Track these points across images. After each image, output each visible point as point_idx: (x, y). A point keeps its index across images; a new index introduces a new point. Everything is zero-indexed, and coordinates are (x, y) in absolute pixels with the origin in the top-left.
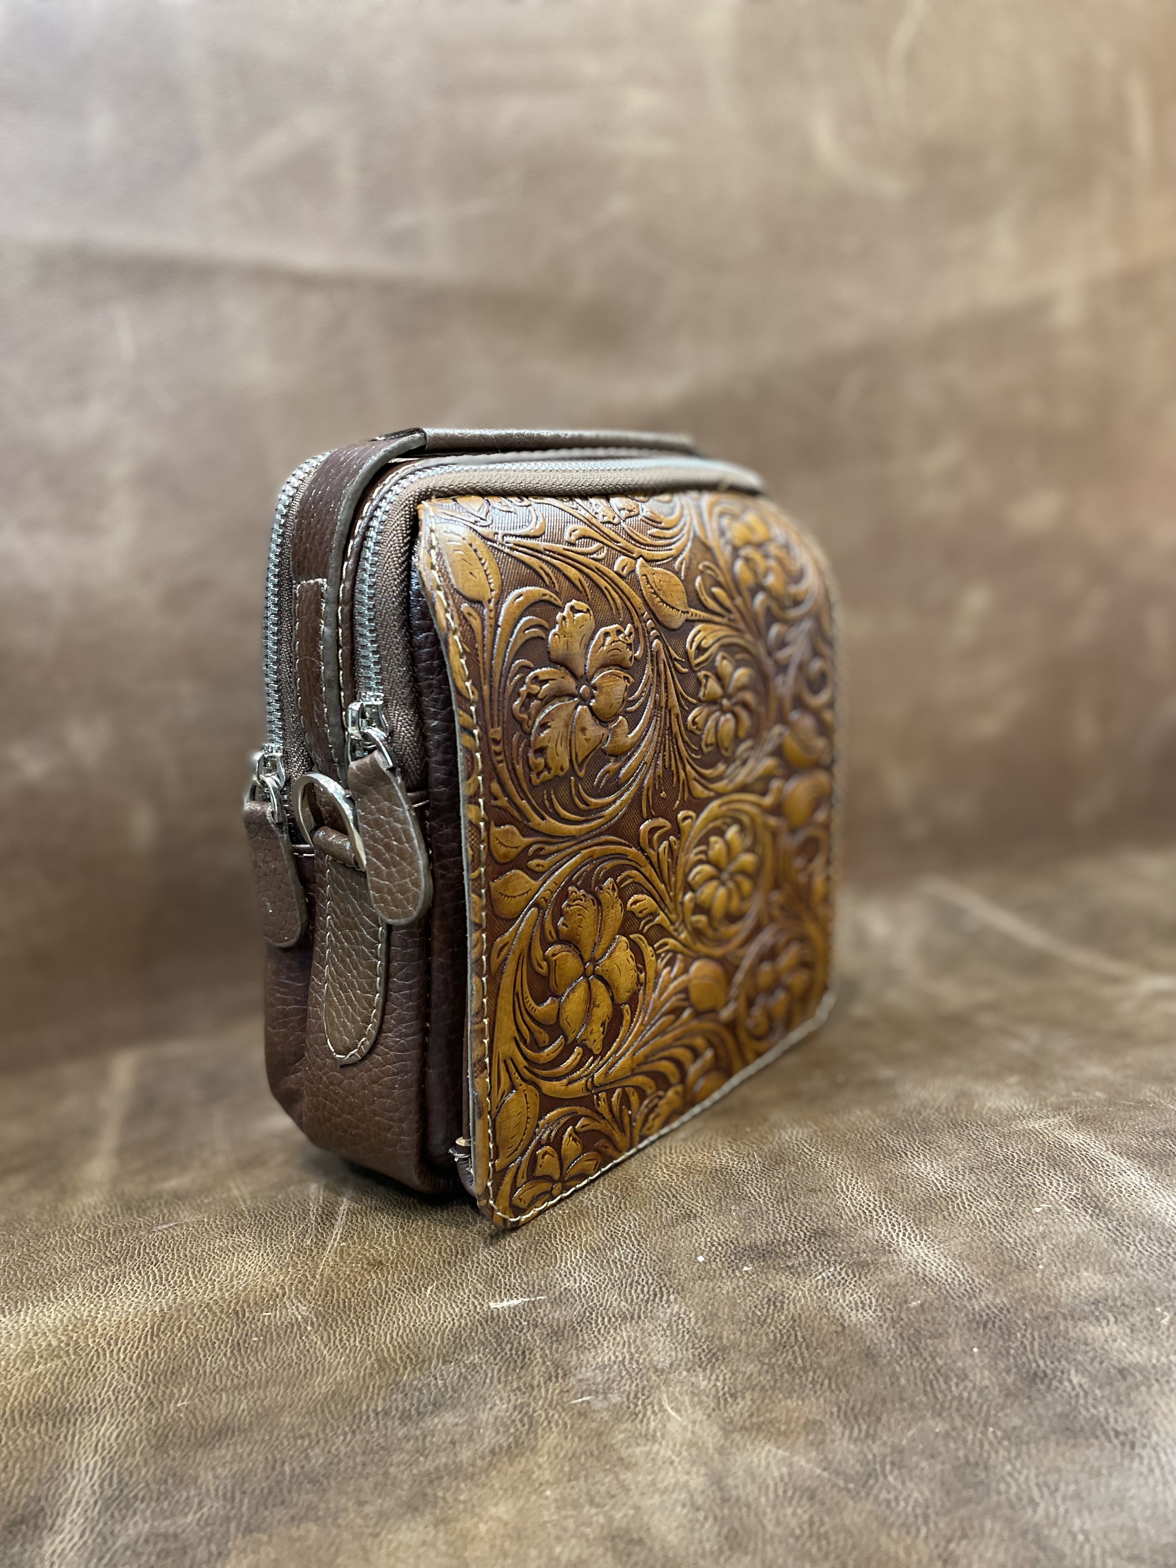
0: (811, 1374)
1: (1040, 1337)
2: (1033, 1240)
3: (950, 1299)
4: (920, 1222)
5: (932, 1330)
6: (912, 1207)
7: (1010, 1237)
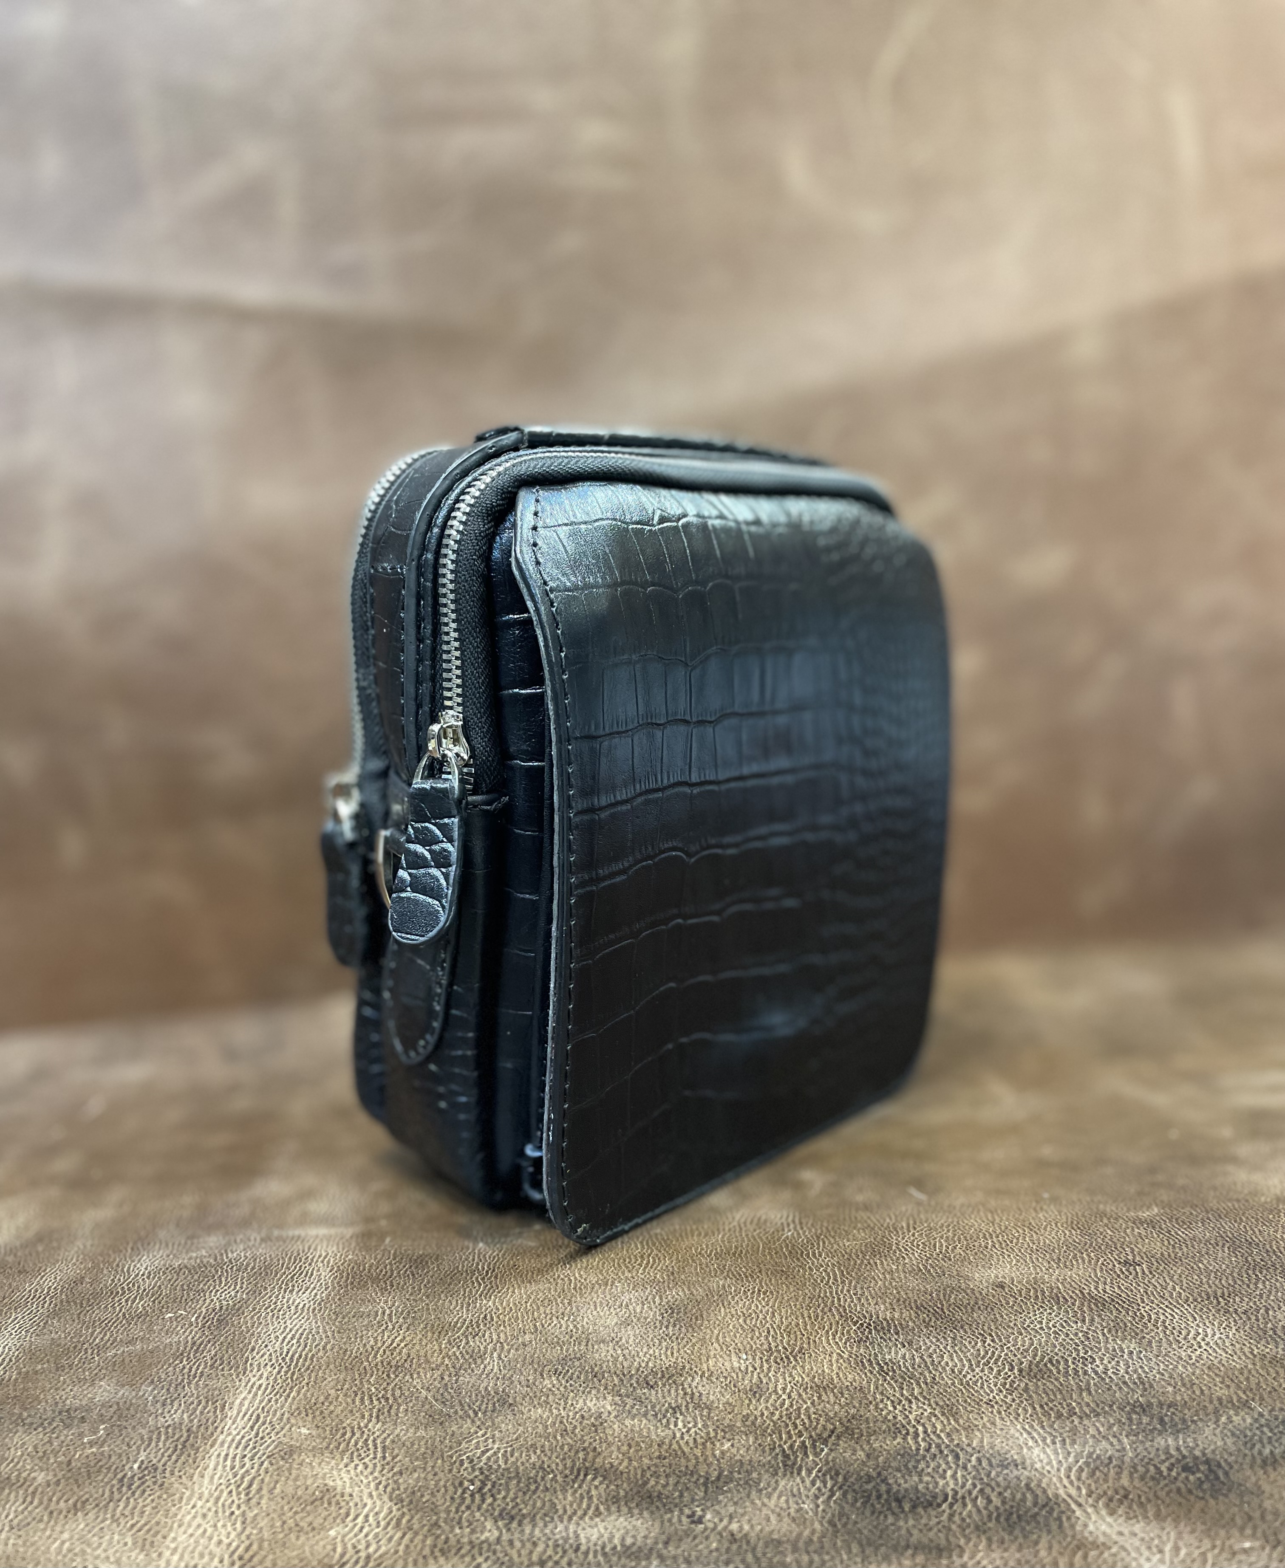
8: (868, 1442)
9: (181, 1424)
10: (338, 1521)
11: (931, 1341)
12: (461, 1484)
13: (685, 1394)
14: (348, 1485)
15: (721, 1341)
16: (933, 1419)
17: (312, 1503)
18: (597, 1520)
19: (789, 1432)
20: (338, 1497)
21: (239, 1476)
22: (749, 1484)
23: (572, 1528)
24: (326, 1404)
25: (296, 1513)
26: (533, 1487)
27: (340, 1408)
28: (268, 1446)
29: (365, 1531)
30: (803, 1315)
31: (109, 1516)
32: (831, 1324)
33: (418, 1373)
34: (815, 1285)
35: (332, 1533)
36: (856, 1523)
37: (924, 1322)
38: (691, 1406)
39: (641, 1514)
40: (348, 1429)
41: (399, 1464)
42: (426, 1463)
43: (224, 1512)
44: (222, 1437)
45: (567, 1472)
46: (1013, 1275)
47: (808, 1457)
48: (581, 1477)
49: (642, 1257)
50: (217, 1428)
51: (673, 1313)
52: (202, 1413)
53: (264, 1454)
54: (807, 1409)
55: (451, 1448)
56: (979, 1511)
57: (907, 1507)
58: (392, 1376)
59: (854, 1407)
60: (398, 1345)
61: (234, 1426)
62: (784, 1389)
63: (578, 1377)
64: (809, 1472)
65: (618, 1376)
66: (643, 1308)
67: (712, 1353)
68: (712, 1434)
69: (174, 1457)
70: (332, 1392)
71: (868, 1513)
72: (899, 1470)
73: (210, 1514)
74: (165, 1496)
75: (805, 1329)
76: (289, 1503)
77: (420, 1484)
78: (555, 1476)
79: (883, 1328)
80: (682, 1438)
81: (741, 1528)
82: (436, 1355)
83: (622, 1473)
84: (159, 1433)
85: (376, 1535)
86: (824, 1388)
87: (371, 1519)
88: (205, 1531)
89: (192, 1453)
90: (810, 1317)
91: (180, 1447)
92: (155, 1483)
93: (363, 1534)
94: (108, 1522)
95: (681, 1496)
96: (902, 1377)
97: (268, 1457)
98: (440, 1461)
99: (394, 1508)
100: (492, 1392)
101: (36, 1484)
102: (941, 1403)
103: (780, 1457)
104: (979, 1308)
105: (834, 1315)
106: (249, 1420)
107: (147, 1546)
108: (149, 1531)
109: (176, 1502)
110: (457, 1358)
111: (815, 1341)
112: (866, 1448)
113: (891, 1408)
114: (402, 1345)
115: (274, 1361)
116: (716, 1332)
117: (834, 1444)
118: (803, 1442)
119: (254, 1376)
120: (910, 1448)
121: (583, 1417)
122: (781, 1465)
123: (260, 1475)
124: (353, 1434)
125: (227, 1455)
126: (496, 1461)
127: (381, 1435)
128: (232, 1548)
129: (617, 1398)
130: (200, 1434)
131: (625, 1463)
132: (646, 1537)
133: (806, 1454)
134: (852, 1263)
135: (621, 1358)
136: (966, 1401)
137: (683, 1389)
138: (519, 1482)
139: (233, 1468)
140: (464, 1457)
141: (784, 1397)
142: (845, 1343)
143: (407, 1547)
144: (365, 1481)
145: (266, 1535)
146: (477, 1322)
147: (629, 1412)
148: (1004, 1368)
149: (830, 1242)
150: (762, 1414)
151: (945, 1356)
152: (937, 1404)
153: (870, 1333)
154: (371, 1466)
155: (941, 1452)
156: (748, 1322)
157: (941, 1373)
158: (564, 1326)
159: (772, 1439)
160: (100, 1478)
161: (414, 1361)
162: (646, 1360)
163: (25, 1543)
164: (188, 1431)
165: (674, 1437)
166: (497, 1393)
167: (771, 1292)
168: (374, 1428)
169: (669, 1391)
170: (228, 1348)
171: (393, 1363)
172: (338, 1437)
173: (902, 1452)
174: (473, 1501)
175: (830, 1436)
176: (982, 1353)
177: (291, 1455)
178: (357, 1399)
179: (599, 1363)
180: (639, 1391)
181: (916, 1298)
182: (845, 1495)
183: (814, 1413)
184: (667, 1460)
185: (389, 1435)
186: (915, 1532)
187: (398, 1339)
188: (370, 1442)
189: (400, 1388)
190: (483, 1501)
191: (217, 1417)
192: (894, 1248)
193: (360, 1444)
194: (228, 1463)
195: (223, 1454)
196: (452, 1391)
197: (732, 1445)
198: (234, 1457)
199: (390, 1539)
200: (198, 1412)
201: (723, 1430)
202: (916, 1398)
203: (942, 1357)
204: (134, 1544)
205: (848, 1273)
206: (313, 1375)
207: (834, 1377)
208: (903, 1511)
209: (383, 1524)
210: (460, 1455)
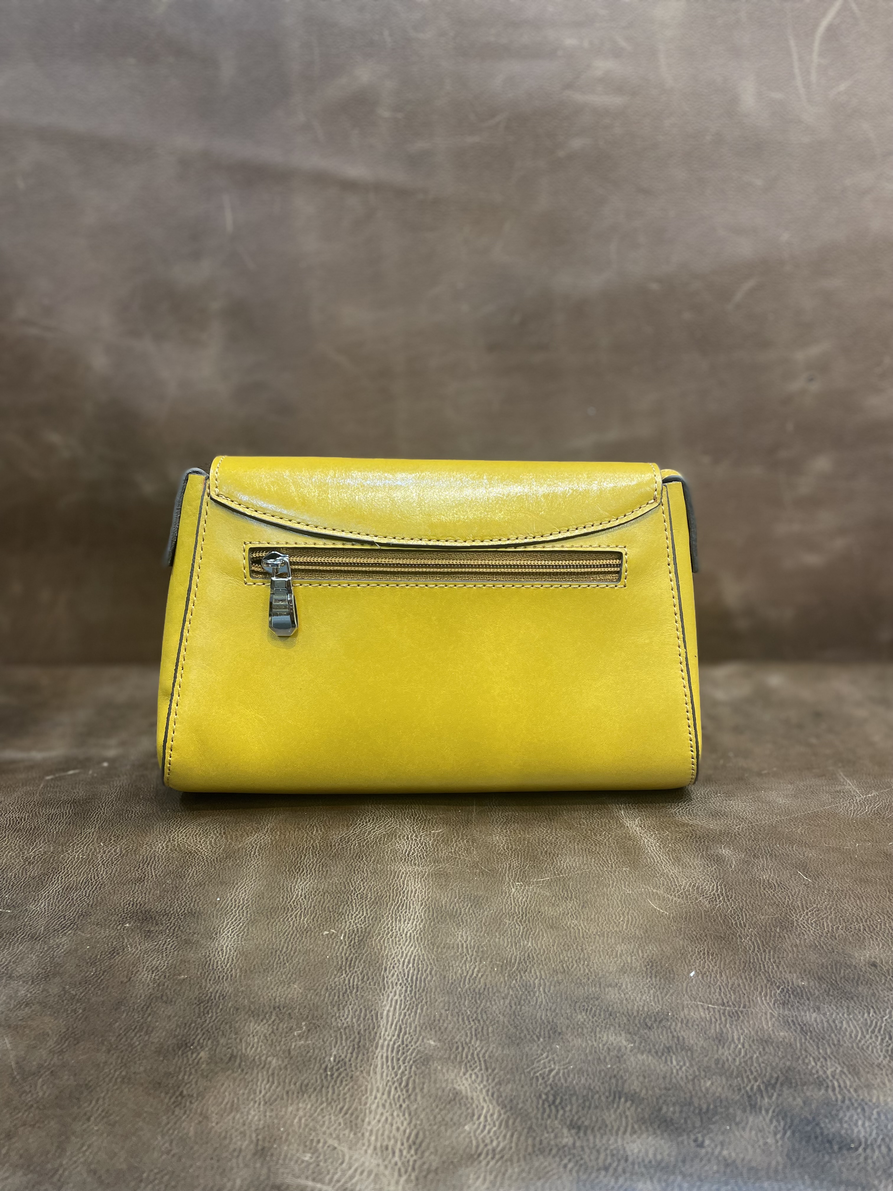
0: (78, 1004)
1: (218, 1021)
2: (296, 954)
3: (203, 981)
4: (253, 922)
5: (170, 997)
6: (259, 912)
7: (287, 948)
8: (802, 1090)
9: (353, 1027)
10: (469, 1118)
11: (833, 1009)
12: (540, 1096)
13: (673, 1037)
14: (469, 1090)
15: (690, 994)
16: (843, 1076)
17: (449, 1103)
18: (635, 1136)
19: (748, 1077)
20: (464, 1099)
21: (399, 1076)
22: (729, 1119)
23: (620, 1141)
24: (441, 1021)
25: (441, 1110)
26: (587, 1104)
27: (450, 1026)
28: (412, 1053)
29: (488, 1128)
30: (741, 977)
31: (324, 1099)
32: (762, 987)
33: (495, 1000)
34: (745, 952)
35: (467, 1128)
36: (804, 1159)
37: (825, 991)
38: (679, 1047)
39: (662, 1134)
40: (459, 1043)
41: (497, 1076)
42: (514, 1077)
43: (396, 1105)
44: (381, 1041)
45: (607, 1094)
46: (882, 956)
47: (764, 1099)
48: (617, 1099)
49: (623, 914)
50: (376, 1033)
51: (652, 966)
52: (364, 1019)
53: (411, 1059)
54: (757, 1057)
55: (528, 1066)
56: (884, 1157)
57: (836, 1147)
58: (478, 1002)
59: (789, 1060)
60: (477, 975)
61: (387, 1033)
62: (739, 1039)
63: (600, 1015)
64: (767, 1111)
65: (626, 1016)
66: (632, 960)
67: (685, 1003)
68: (697, 1073)
69: (354, 1055)
70: (443, 1011)
71: (811, 1150)
72: (826, 1117)
73: (387, 1105)
74: (356, 1087)
75: (745, 989)
76: (434, 1101)
77: (514, 1094)
78: (600, 1097)
79: (798, 993)
80: (678, 1074)
81: (730, 1154)
82: (503, 985)
83: (643, 1099)
84: (341, 1033)
85: (495, 1132)
86: (766, 1042)
87: (489, 1119)
88: (387, 1119)
89: (365, 1052)
90: (746, 978)
91: (356, 1046)
92: (347, 1075)
93: (486, 1131)
94: (325, 1105)
95: (686, 1122)
96: (817, 1038)
97: (414, 1062)
98: (523, 1076)
99: (502, 1112)
100: (545, 1021)
101: (272, 1067)
102: (847, 1063)
103: (745, 1096)
104: (862, 983)
105: (762, 979)
106: (395, 1029)
107: (354, 1127)
108: (352, 1114)
109: (364, 1092)
110: (517, 990)
111: (753, 1000)
112: (802, 1095)
113: (813, 1063)
114: (480, 975)
115: (401, 981)
116: (685, 985)
117: (780, 1090)
118: (759, 1086)
119: (391, 992)
120: (831, 1099)
121: (609, 1049)
122: (747, 1104)
123: (411, 1076)
124: (463, 1049)
125: (387, 1057)
126: (559, 1080)
127: (481, 1050)
128: (407, 1134)
129: (629, 1036)
130: (367, 1037)
131: (644, 1091)
132: (669, 1155)
133: (762, 1096)
134: (768, 934)
135: (624, 1001)
136: (863, 1063)
137: (671, 1032)
138: (577, 1099)
139: (393, 1069)
140: (538, 1074)
141: (740, 1046)
142: (774, 1004)
143: (517, 1145)
144: (479, 1088)
145: (427, 1127)
146: (524, 959)
147: (639, 1048)
148: (885, 1038)
149: (750, 915)
150: (728, 1060)
151: (844, 1022)
152: (844, 1063)
153: (790, 997)
154: (480, 1076)
155: (853, 1104)
156: (705, 978)
157: (843, 1037)
158: (582, 969)
159: (738, 1081)
160: (312, 1066)
161: (490, 989)
162: (642, 1004)
163: (277, 1115)
164: (359, 1033)
165: (672, 1073)
166: (548, 1022)
167: (716, 954)
168: (475, 1044)
169: (662, 1033)
170: (369, 966)
171: (477, 990)
172: (454, 1049)
173: (826, 1102)
174: (551, 1111)
175: (776, 1083)
176: (869, 1022)
177: (428, 1063)
178: (460, 1019)
179: (611, 1003)
180: (641, 1031)
181: (816, 969)
182: (793, 1133)
183: (763, 1062)
184: (671, 1092)
185: (486, 1051)
186: (844, 1170)
187: (476, 970)
188: (475, 1056)
189: (485, 1012)
190: (557, 1111)
191: (374, 1024)
192: (795, 924)
193: (469, 1057)
194: (389, 1063)
195: (385, 1055)
196: (519, 1018)
197: (712, 1084)
198: (392, 1059)
199: (505, 1136)
200: (362, 1019)
201: (704, 1071)
202: (829, 1057)
203: (842, 1022)
204: (345, 1124)
205: (767, 944)
206: (428, 995)
207: (771, 1032)
208: (834, 1152)
209: (497, 1124)
210: (535, 1073)
